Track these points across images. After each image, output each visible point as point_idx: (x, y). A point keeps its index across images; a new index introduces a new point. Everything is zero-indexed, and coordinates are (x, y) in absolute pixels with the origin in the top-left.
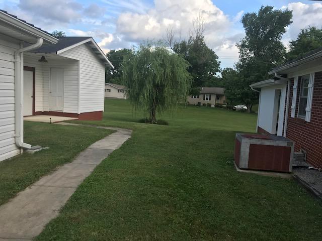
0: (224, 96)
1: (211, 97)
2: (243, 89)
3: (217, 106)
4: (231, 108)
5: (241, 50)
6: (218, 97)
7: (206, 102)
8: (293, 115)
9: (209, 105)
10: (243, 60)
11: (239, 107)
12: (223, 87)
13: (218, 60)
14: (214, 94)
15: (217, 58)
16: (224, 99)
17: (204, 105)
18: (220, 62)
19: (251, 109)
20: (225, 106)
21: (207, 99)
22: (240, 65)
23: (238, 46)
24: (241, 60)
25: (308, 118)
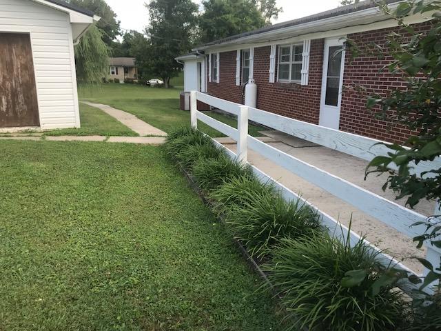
0: (134, 69)
1: (119, 69)
2: (157, 58)
3: (127, 82)
4: (144, 83)
5: (151, 11)
6: (127, 69)
7: (112, 77)
8: (210, 81)
9: (117, 81)
10: (153, 23)
11: (153, 82)
12: (133, 57)
13: (117, 19)
14: (121, 66)
15: (115, 15)
16: (134, 72)
17: (111, 81)
18: (119, 22)
19: (168, 83)
20: (137, 81)
21: (113, 73)
22: (150, 29)
23: (147, 6)
24: (151, 24)
25: (218, 81)
